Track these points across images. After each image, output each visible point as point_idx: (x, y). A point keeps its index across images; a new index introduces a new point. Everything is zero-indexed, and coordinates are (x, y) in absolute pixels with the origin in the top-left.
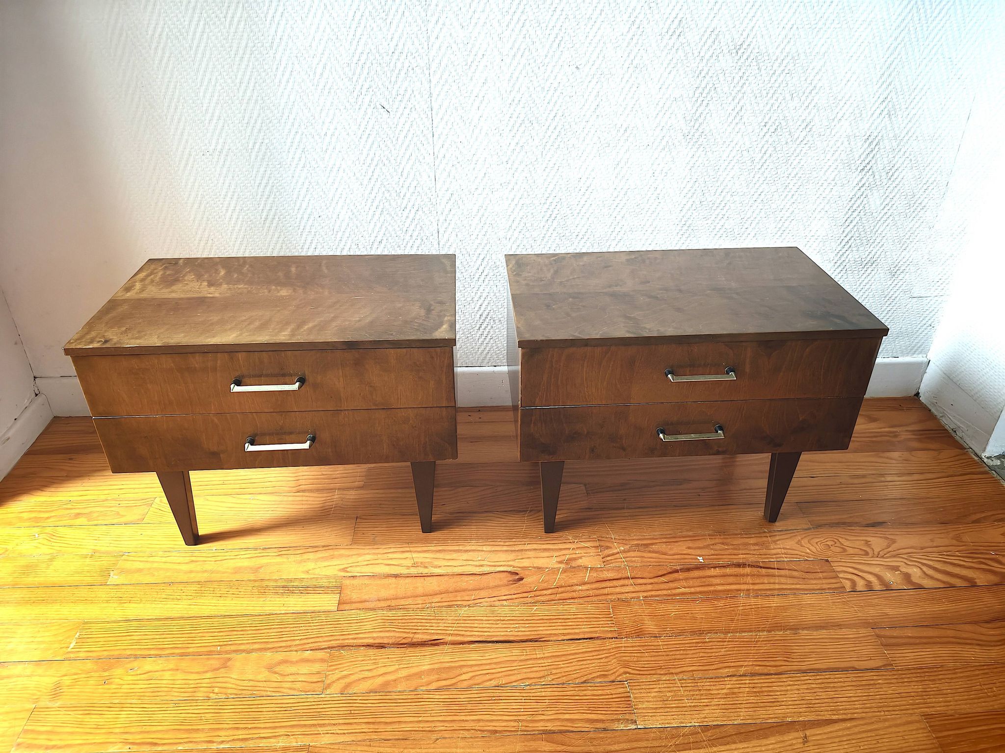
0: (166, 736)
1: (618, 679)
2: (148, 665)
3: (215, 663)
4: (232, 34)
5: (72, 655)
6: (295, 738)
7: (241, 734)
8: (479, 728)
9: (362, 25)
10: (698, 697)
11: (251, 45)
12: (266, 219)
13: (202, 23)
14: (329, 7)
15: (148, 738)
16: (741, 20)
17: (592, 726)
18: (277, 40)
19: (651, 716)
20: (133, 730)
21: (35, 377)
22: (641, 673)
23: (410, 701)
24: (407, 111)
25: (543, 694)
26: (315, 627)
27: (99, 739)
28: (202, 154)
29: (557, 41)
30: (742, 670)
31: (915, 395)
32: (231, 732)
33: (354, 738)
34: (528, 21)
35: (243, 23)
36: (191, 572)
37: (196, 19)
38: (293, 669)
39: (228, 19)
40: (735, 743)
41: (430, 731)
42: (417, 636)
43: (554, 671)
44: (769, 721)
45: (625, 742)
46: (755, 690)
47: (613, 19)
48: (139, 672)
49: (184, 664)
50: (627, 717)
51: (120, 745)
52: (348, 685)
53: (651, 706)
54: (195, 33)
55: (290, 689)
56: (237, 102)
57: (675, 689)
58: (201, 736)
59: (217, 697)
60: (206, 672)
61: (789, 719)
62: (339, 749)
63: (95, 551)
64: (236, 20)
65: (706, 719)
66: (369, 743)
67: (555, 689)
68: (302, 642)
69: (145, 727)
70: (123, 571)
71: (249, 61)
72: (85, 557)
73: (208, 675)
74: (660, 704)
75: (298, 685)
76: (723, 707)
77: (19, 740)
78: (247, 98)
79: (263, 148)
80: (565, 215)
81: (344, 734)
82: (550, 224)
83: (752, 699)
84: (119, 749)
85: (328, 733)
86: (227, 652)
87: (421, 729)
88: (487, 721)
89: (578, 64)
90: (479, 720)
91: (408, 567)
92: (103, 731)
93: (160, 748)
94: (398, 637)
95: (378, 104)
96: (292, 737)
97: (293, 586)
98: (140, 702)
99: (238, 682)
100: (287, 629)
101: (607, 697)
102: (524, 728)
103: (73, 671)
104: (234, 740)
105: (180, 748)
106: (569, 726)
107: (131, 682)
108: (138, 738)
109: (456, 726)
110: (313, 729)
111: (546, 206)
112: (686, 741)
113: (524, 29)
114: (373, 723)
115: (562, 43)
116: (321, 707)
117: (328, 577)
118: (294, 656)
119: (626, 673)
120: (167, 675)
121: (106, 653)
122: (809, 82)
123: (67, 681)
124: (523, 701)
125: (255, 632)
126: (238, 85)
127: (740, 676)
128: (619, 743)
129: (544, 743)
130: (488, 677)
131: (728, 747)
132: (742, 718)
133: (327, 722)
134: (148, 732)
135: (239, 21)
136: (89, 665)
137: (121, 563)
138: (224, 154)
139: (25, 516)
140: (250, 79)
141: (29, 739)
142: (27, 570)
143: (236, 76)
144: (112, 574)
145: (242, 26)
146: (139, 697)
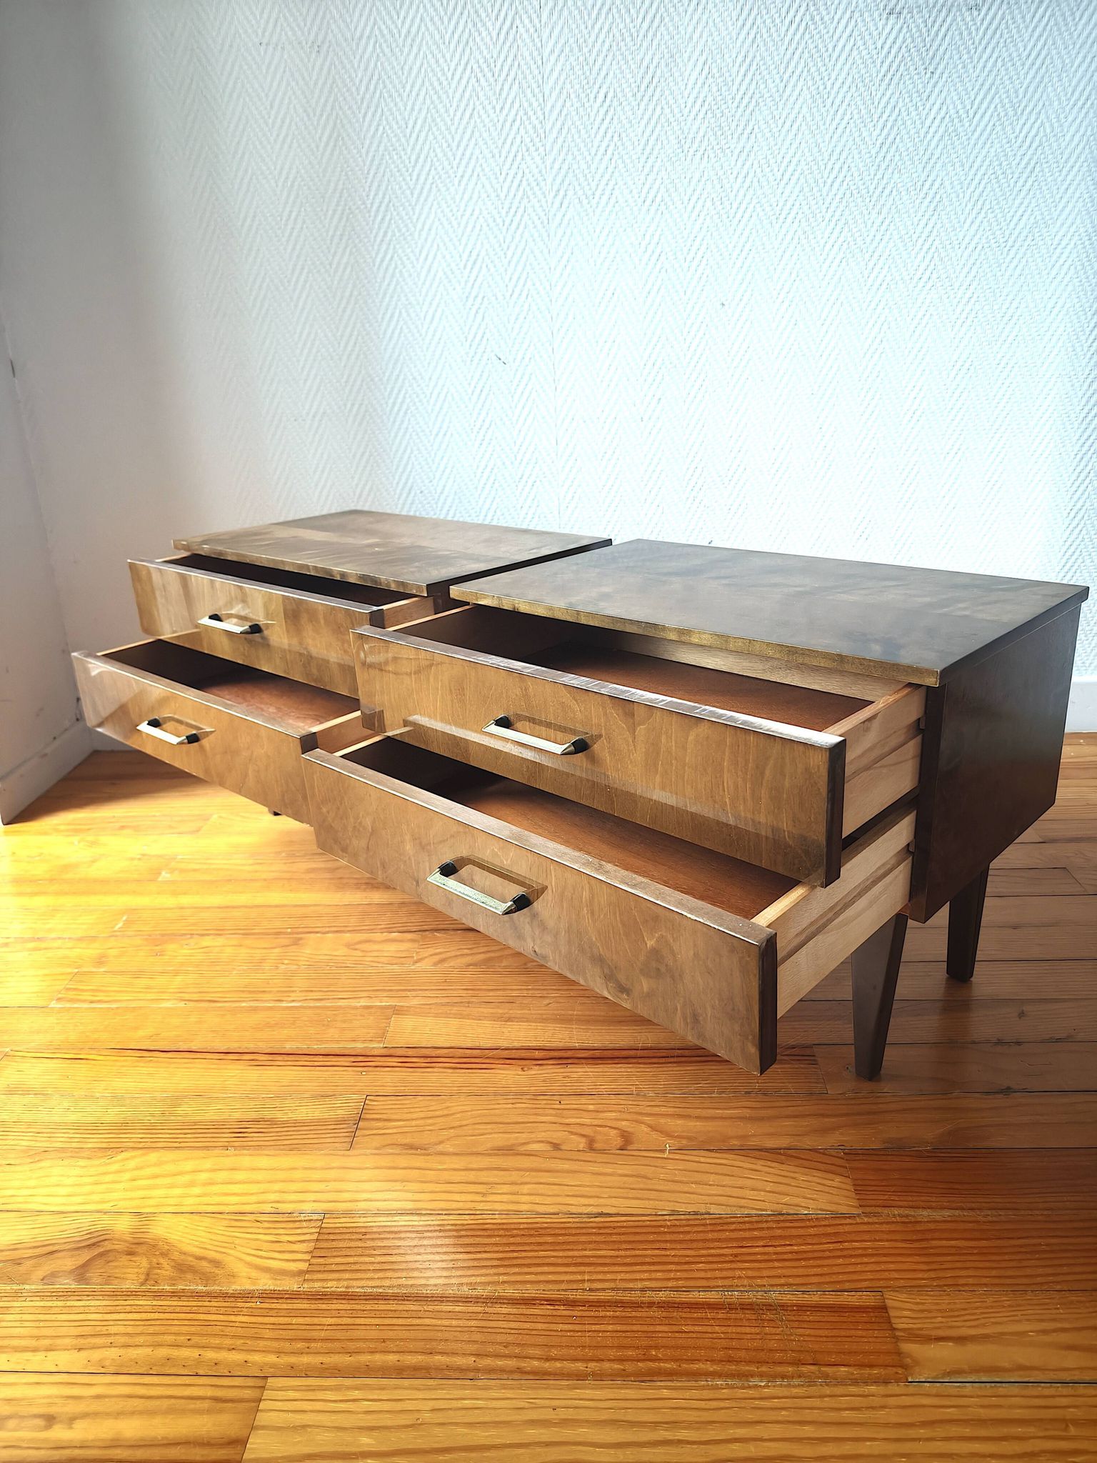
0: (227, 996)
2: (207, 942)
3: (283, 941)
4: (336, 282)
5: (118, 934)
6: (379, 999)
7: (315, 996)
9: (478, 265)
11: (356, 293)
12: (360, 496)
13: (306, 271)
15: (208, 997)
20: (189, 990)
23: (517, 973)
24: (526, 361)
27: (149, 996)
28: (294, 418)
29: (698, 275)
32: (304, 994)
33: (448, 1001)
34: (663, 254)
35: (349, 269)
36: (256, 872)
38: (376, 947)
39: (334, 266)
41: (541, 997)
48: (195, 947)
49: (247, 942)
52: (442, 961)
54: (297, 281)
55: (373, 962)
56: (336, 357)
58: (268, 997)
60: (274, 948)
62: (431, 1008)
63: (144, 855)
66: (466, 1005)
68: (388, 926)
69: (202, 988)
70: (173, 870)
71: (353, 312)
72: (132, 859)
73: (276, 950)
75: (382, 960)
77: (60, 996)
78: (347, 352)
79: (362, 410)
81: (437, 997)
84: (174, 1004)
85: (418, 996)
86: (298, 933)
87: (530, 996)
89: (723, 300)
92: (155, 990)
93: (220, 1005)
95: (493, 354)
96: (375, 998)
98: (197, 969)
99: (312, 956)
103: (121, 945)
104: (306, 1000)
105: (244, 1005)
107: (187, 954)
108: (196, 997)
109: (572, 994)
110: (401, 993)
113: (659, 262)
114: (472, 990)
115: (704, 276)
116: (410, 976)
118: (378, 937)
120: (229, 950)
121: (157, 932)
122: (1004, 310)
123: (113, 952)
126: (339, 338)
133: (417, 988)
134: (207, 992)
135: (345, 268)
136: (138, 941)
137: (173, 864)
138: (317, 418)
139: (62, 827)
140: (352, 331)
141: (71, 995)
142: (67, 868)
143: (337, 329)
144: (163, 873)
145: (348, 273)
146: (197, 967)
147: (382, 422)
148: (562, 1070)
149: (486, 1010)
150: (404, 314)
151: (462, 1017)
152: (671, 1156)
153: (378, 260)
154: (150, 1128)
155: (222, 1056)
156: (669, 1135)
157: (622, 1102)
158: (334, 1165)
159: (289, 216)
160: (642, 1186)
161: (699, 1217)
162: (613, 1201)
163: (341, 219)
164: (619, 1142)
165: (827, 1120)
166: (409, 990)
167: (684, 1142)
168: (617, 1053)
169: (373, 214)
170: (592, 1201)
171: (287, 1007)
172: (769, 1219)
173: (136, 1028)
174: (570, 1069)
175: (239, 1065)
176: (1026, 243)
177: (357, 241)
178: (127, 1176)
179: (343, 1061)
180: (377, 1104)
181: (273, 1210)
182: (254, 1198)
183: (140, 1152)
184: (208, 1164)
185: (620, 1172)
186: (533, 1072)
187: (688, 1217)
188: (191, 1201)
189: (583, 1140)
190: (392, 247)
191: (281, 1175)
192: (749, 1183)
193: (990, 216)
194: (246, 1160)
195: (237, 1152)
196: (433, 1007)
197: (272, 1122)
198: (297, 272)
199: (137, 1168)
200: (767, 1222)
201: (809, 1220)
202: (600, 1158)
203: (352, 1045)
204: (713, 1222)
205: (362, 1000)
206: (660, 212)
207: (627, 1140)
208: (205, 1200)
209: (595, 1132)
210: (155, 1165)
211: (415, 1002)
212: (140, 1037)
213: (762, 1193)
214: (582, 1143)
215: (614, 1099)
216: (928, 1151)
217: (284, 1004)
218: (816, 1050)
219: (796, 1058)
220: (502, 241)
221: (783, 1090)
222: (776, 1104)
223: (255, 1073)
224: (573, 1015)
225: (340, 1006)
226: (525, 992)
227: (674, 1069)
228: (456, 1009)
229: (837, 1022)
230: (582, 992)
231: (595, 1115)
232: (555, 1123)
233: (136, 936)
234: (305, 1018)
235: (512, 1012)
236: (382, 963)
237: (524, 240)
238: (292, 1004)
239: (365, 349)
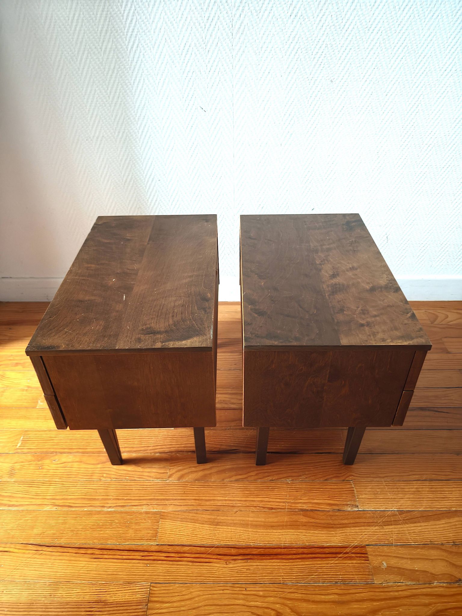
0: (77, 502)
1: (347, 479)
2: (64, 458)
3: (103, 459)
4: (105, 60)
5: (19, 451)
6: (152, 507)
7: (121, 503)
8: (262, 506)
9: (190, 53)
10: (397, 493)
11: (117, 67)
12: (126, 181)
13: (86, 52)
15: (67, 503)
17: (330, 508)
18: (134, 63)
19: (367, 503)
20: (58, 497)
22: (361, 476)
23: (219, 487)
24: (217, 110)
25: (301, 486)
26: (161, 439)
27: (39, 502)
28: (86, 139)
29: (319, 63)
30: (424, 477)
32: (115, 501)
33: (187, 509)
34: (300, 49)
37: (82, 49)
39: (103, 50)
40: (419, 522)
41: (232, 506)
43: (307, 473)
44: (441, 509)
45: (351, 519)
46: (432, 490)
47: (358, 47)
48: (58, 462)
49: (84, 459)
50: (353, 503)
51: (50, 506)
53: (367, 497)
54: (81, 58)
55: (148, 476)
56: (108, 105)
57: (382, 487)
58: (97, 503)
59: (105, 480)
60: (98, 464)
61: (454, 509)
62: (178, 514)
63: (29, 387)
64: (108, 50)
65: (401, 507)
66: (196, 512)
67: (308, 484)
68: (154, 448)
69: (64, 496)
71: (116, 77)
72: (23, 390)
73: (99, 466)
74: (373, 496)
76: (412, 499)
78: (114, 102)
79: (125, 135)
81: (181, 505)
83: (431, 496)
84: (51, 508)
85: (171, 505)
87: (227, 505)
88: (267, 501)
89: (332, 78)
90: (262, 501)
92: (40, 497)
93: (73, 509)
94: (212, 447)
95: (198, 106)
96: (151, 506)
98: (60, 480)
99: (117, 471)
100: (144, 440)
101: (340, 490)
102: (289, 507)
103: (21, 460)
104: (117, 506)
105: (85, 509)
106: (317, 507)
107: (55, 468)
108: (61, 502)
109: (248, 504)
110: (163, 501)
112: (389, 520)
113: (297, 54)
114: (198, 500)
115: (323, 63)
116: (167, 488)
118: (149, 456)
119: (351, 475)
120: (76, 465)
121: (39, 450)
123: (17, 466)
124: (288, 490)
125: (125, 440)
126: (109, 94)
127: (423, 480)
128: (347, 519)
129: (302, 517)
131: (415, 525)
132: (424, 507)
133: (171, 498)
134: (67, 499)
135: (110, 51)
136: (29, 457)
138: (99, 139)
140: (116, 90)
143: (108, 88)
144: (39, 401)
145: (112, 54)
146: (60, 478)
147: (136, 142)
148: (246, 564)
149: (207, 516)
150: (146, 81)
151: (195, 521)
153: (130, 47)
155: (77, 551)
157: (276, 589)
159: (74, 17)
163: (105, 20)
165: (375, 603)
166: (167, 500)
168: (271, 551)
169: (125, 17)
171: (108, 513)
173: (32, 528)
174: (250, 563)
175: (86, 558)
177: (116, 34)
179: (137, 555)
180: (156, 589)
186: (231, 566)
190: (137, 38)
196: (180, 513)
197: (105, 603)
198: (81, 52)
203: (142, 543)
205: (144, 507)
206: (299, 23)
209: (264, 612)
212: (35, 534)
215: (272, 588)
217: (106, 509)
218: (369, 549)
219: (358, 555)
220: (204, 38)
221: (353, 581)
222: (351, 591)
223: (94, 565)
224: (248, 521)
225: (133, 512)
226: (224, 502)
227: (300, 564)
228: (191, 515)
229: (377, 528)
230: (252, 503)
231: (262, 599)
232: (244, 606)
233: (28, 453)
234: (117, 521)
235: (218, 518)
236: (152, 477)
237: (217, 37)
238: (110, 510)
239: (125, 100)
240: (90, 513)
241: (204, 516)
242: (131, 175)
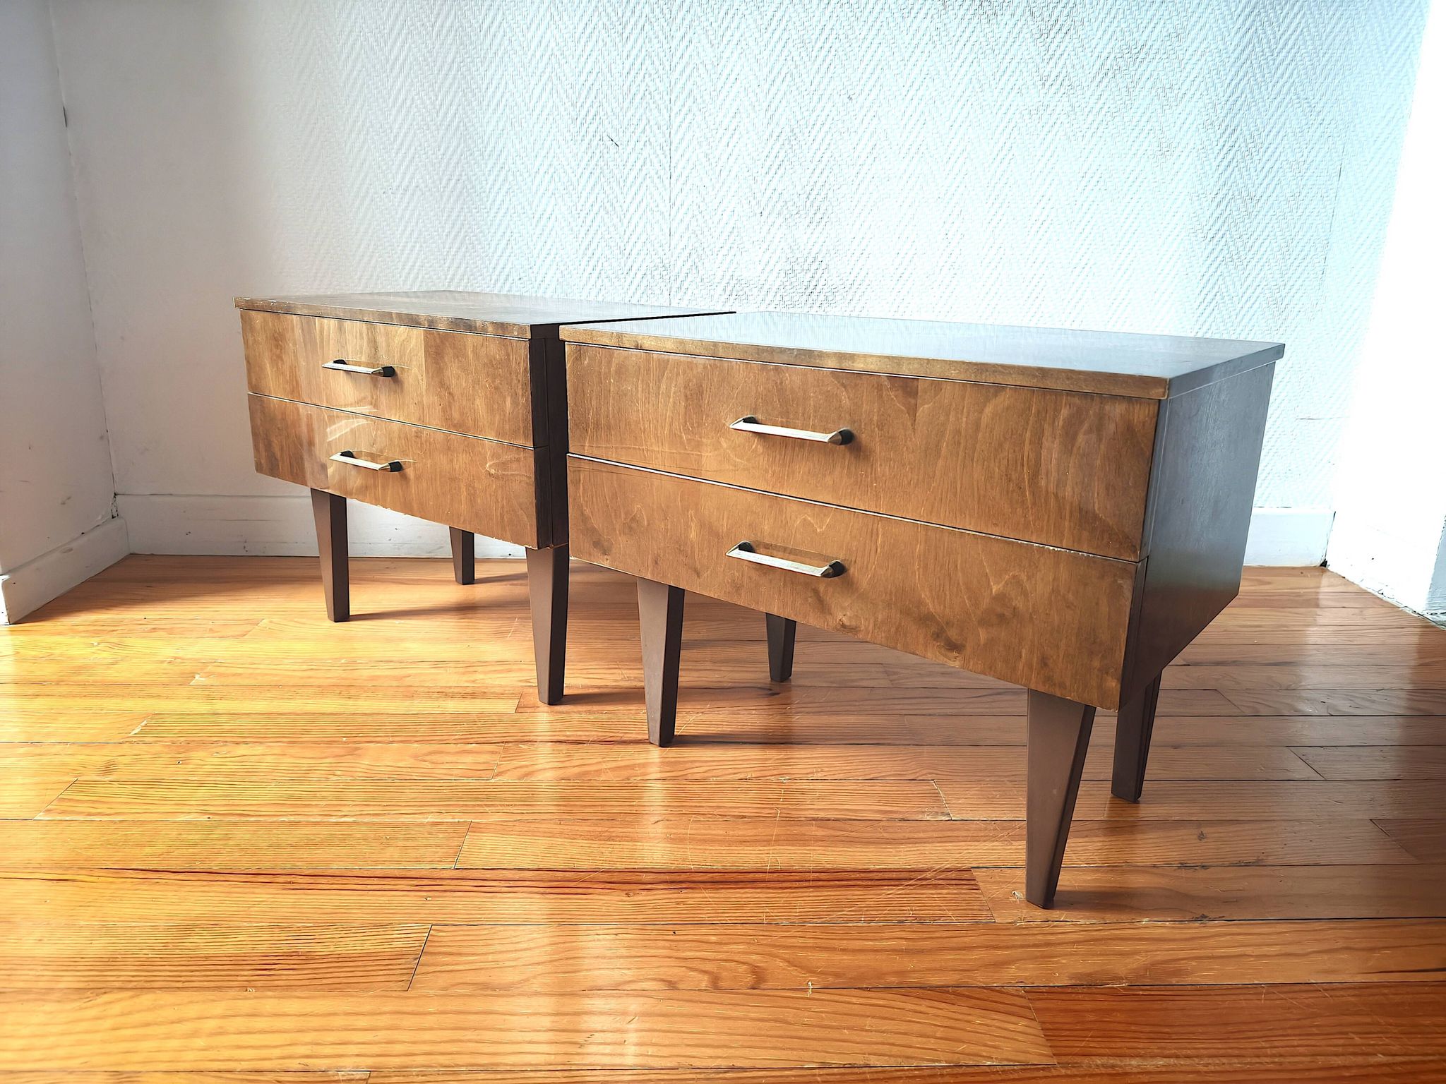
0: (263, 809)
1: (921, 778)
2: (242, 750)
3: (337, 751)
4: (438, 46)
5: (134, 740)
6: (451, 815)
8: (719, 813)
9: (594, 39)
11: (458, 59)
13: (405, 31)
14: (557, 18)
15: (239, 810)
16: (1047, 45)
17: (883, 816)
18: (490, 55)
19: (969, 811)
20: (214, 803)
21: (115, 494)
22: (954, 773)
23: (618, 789)
24: (640, 145)
25: (812, 787)
27: (167, 809)
29: (826, 66)
31: (1321, 565)
32: (358, 808)
33: (536, 817)
34: (791, 40)
36: (310, 677)
37: (398, 26)
38: (450, 758)
39: (436, 29)
41: (647, 814)
42: (627, 735)
43: (827, 769)
45: (934, 831)
47: (892, 41)
48: (228, 756)
49: (292, 751)
50: (936, 809)
51: (196, 815)
52: (527, 775)
53: (970, 802)
54: (395, 43)
55: (445, 774)
57: (1004, 788)
58: (315, 810)
59: (339, 779)
60: (325, 758)
62: (512, 826)
63: (176, 658)
64: (444, 31)
66: (557, 822)
67: (829, 784)
68: (464, 737)
69: (232, 801)
70: (210, 674)
71: (454, 78)
72: (162, 662)
73: (328, 761)
74: (984, 801)
75: (455, 772)
77: (50, 807)
78: (446, 123)
79: (459, 186)
80: (834, 287)
81: (522, 813)
82: (815, 298)
84: (194, 818)
85: (499, 812)
86: (355, 743)
87: (635, 812)
88: (731, 807)
89: (851, 93)
90: (719, 807)
91: (616, 681)
92: (172, 803)
93: (253, 819)
94: (602, 736)
95: (605, 134)
96: (446, 814)
97: (453, 692)
98: (227, 779)
99: (370, 767)
101: (906, 792)
102: (784, 815)
103: (138, 752)
104: (361, 815)
105: (282, 819)
106: (849, 815)
107: (216, 763)
109: (685, 811)
110: (477, 808)
111: (810, 274)
114: (565, 806)
115: (832, 67)
116: (490, 790)
117: (500, 686)
118: (452, 747)
119: (930, 773)
120: (269, 759)
121: (182, 739)
122: (1134, 123)
123: (123, 760)
124: (783, 792)
126: (438, 107)
128: (924, 832)
129: (814, 828)
130: (731, 771)
131: (1087, 839)
133: (498, 803)
134: (237, 805)
135: (449, 31)
136: (158, 748)
137: (210, 668)
138: (409, 193)
139: (81, 628)
140: (453, 100)
141: (64, 806)
142: (79, 670)
143: (437, 96)
144: (197, 677)
145: (451, 37)
146: (227, 776)
147: (481, 200)
148: (676, 896)
149: (585, 828)
150: (511, 86)
151: (553, 835)
152: (816, 996)
153: (485, 26)
154: (146, 964)
155: (250, 878)
156: (812, 971)
157: (751, 932)
158: (386, 1009)
160: (781, 1033)
161: (856, 1070)
162: (747, 1052)
164: (750, 979)
165: (999, 953)
166: (489, 806)
167: (831, 979)
168: (741, 877)
170: (719, 1052)
171: (337, 824)
172: (945, 1072)
173: (143, 846)
174: (685, 894)
175: (271, 889)
176: (1158, 56)
178: (108, 1023)
179: (403, 884)
180: (445, 936)
181: (300, 1067)
182: (277, 1052)
183: (130, 993)
184: (219, 1008)
185: (752, 1015)
186: (640, 898)
187: (843, 1070)
188: (190, 1056)
189: (706, 977)
191: (315, 1022)
192: (916, 1027)
193: (1123, 25)
194: (270, 1004)
195: (258, 994)
196: (517, 824)
197: (308, 957)
199: (122, 1015)
200: (942, 1075)
201: (994, 1073)
202: (726, 998)
203: (418, 866)
204: (875, 1076)
205: (430, 816)
207: (759, 978)
208: (212, 1054)
209: (719, 968)
210: (149, 1010)
211: (495, 818)
212: (143, 856)
213: (933, 1040)
214: (704, 982)
215: (741, 930)
216: (1123, 988)
217: (333, 820)
218: (976, 873)
219: (954, 882)
220: (620, 15)
221: (943, 919)
222: (937, 934)
223: (290, 898)
224: (686, 834)
225: (403, 823)
226: (627, 808)
227: (810, 895)
228: (544, 826)
229: (995, 843)
230: (696, 809)
231: (718, 948)
232: (669, 957)
233: (156, 742)
234: (359, 836)
235: (612, 830)
236: (456, 776)
237: (644, 15)
238: (343, 819)
239: (466, 120)
240: (295, 825)
241: (577, 828)
242: (463, 266)
